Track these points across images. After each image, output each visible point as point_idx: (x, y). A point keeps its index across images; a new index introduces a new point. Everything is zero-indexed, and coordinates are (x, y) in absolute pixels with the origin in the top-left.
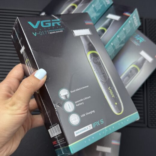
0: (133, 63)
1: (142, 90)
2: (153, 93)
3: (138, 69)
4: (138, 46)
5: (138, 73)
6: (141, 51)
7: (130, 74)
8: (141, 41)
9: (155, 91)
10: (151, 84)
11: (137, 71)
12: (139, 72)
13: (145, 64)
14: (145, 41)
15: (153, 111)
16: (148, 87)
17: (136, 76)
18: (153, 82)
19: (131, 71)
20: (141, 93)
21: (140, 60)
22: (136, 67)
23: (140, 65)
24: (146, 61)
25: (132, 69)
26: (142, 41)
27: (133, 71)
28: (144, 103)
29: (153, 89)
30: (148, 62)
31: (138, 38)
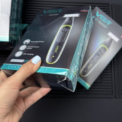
0: (102, 43)
1: (110, 66)
2: (120, 69)
3: (106, 48)
4: (106, 28)
6: (109, 32)
8: (108, 24)
9: (121, 67)
10: (118, 60)
11: (105, 50)
12: (107, 51)
13: (112, 44)
14: (112, 24)
15: (120, 84)
16: (115, 64)
17: (105, 54)
18: (119, 59)
19: (100, 51)
20: (110, 68)
21: (108, 40)
22: (105, 46)
23: (108, 45)
24: (113, 41)
25: (101, 49)
26: (110, 24)
27: (102, 50)
28: (112, 78)
29: (119, 65)
30: (115, 42)
31: (105, 21)
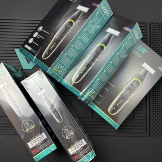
0: (135, 76)
3: (140, 81)
4: (140, 57)
5: (140, 86)
6: (143, 63)
7: (131, 87)
8: (143, 52)
17: (138, 89)
24: (149, 73)
25: (133, 82)
26: (145, 52)
28: (146, 113)
31: (140, 49)
